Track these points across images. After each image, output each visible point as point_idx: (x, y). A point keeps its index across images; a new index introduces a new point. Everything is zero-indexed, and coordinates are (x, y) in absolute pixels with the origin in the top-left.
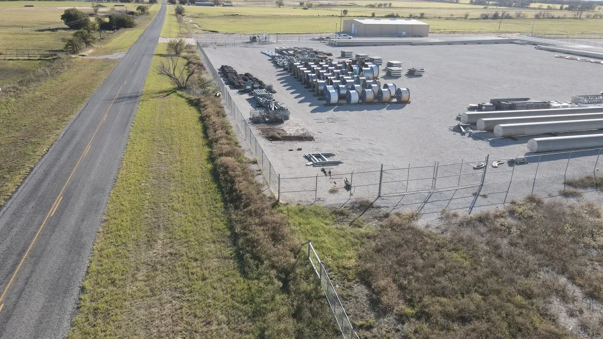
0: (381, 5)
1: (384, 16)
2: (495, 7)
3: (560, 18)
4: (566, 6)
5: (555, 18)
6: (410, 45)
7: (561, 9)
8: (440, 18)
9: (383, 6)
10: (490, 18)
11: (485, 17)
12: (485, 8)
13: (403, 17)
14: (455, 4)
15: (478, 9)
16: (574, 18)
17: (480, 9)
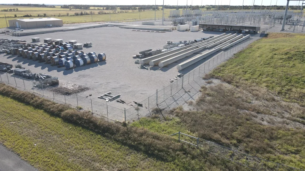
0: (12, 10)
1: (22, 16)
2: (75, 9)
3: (108, 14)
4: (105, 8)
5: (106, 14)
6: (62, 31)
7: (103, 9)
8: (55, 16)
9: (13, 10)
10: (79, 15)
11: (77, 15)
12: (70, 10)
13: (34, 16)
14: (53, 8)
15: (67, 10)
16: (113, 13)
17: (68, 10)
